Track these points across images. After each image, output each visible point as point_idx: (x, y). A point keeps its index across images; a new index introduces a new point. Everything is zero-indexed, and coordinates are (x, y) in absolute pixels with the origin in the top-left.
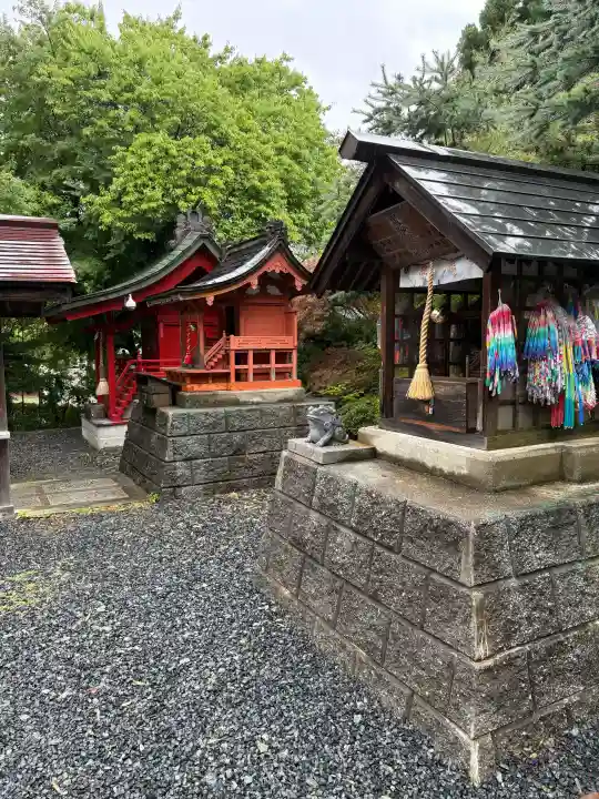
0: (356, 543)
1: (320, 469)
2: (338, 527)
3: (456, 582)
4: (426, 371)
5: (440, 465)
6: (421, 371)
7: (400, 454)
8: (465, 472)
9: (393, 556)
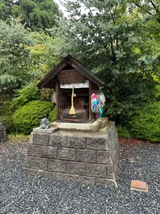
0: (70, 150)
1: (50, 135)
2: (62, 148)
3: (105, 150)
4: (73, 108)
5: (81, 129)
6: (72, 108)
7: (67, 128)
8: (89, 129)
9: (84, 150)
